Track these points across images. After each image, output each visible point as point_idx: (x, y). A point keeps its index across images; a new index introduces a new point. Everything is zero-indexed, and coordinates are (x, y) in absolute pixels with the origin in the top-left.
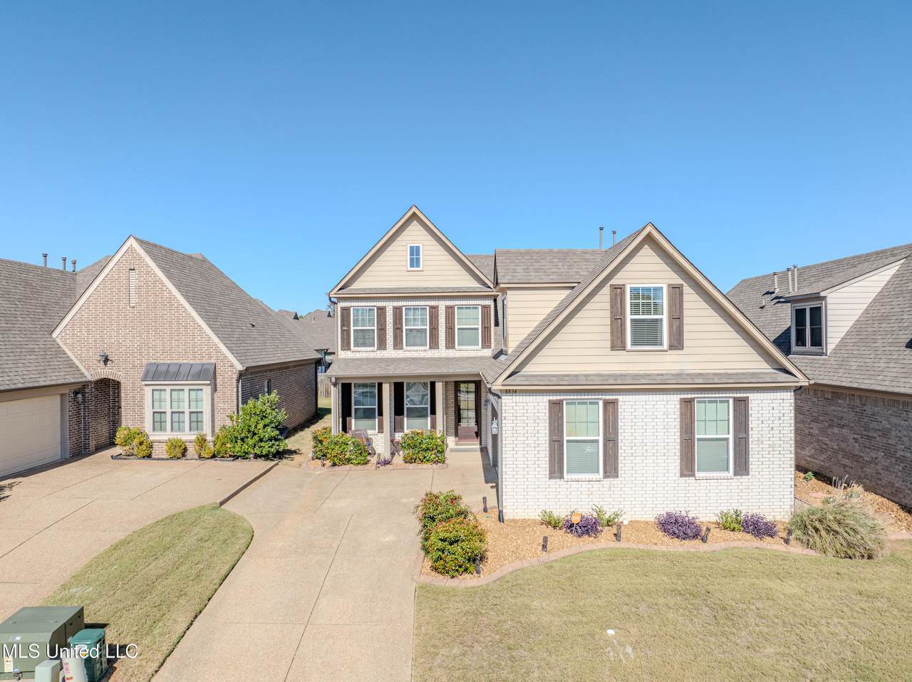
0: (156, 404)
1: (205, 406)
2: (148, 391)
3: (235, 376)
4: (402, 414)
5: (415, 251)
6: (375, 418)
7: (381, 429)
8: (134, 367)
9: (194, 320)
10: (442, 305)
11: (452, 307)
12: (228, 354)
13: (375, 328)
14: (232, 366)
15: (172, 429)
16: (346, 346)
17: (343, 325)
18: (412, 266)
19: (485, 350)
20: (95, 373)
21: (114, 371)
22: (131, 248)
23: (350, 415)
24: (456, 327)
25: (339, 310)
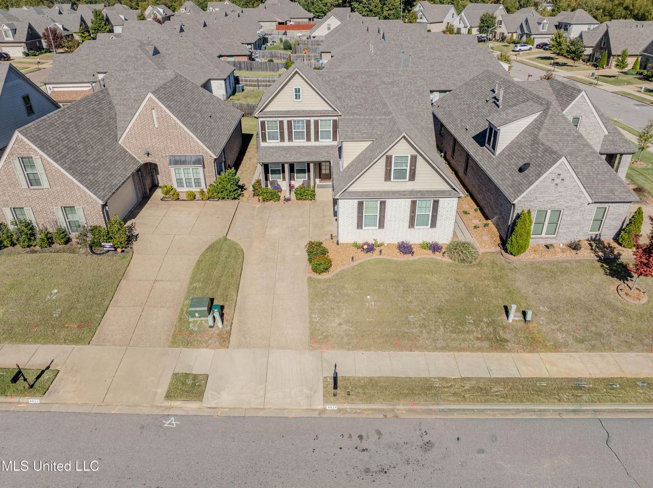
0: (177, 175)
1: (201, 175)
2: (172, 169)
3: (213, 161)
4: (294, 172)
5: (297, 91)
6: (280, 174)
7: (284, 179)
8: (162, 157)
9: (189, 135)
10: (312, 120)
11: (318, 121)
12: (208, 150)
13: (279, 131)
14: (211, 156)
15: (187, 186)
16: (264, 139)
17: (262, 130)
18: (296, 98)
19: (334, 142)
20: (143, 159)
21: (153, 159)
22: (150, 98)
23: (269, 173)
24: (320, 130)
25: (260, 122)
